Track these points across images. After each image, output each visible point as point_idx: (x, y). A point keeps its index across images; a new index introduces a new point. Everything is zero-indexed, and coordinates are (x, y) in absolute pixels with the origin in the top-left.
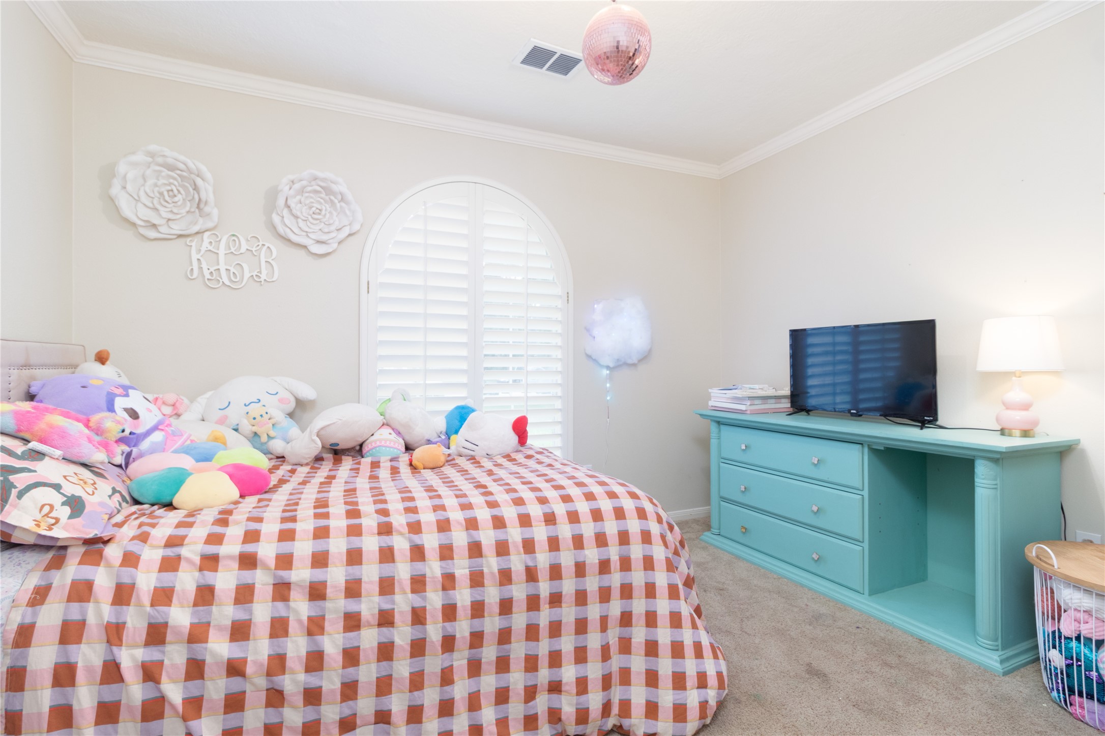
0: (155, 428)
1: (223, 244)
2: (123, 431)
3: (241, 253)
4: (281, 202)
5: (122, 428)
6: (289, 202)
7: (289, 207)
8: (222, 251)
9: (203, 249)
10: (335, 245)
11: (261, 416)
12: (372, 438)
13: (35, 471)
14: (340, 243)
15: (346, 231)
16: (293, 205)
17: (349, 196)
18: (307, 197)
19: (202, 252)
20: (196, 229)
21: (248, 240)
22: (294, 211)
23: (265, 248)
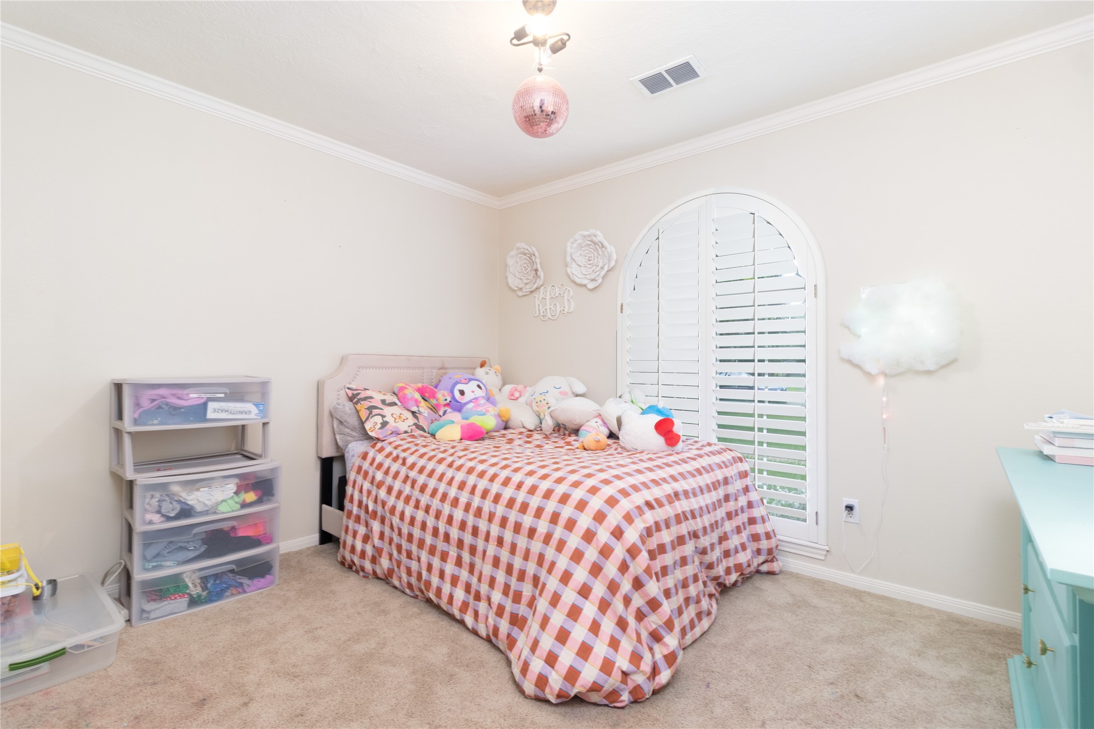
0: (470, 401)
1: (548, 293)
2: (446, 400)
3: (557, 297)
4: (569, 259)
5: (445, 398)
6: (574, 257)
7: (574, 260)
8: (548, 297)
9: (540, 298)
10: (600, 281)
11: (541, 401)
12: (588, 423)
13: (383, 410)
14: (603, 278)
15: (606, 268)
16: (576, 259)
17: (606, 243)
18: (584, 250)
19: (540, 300)
20: (535, 286)
21: (559, 288)
22: (578, 262)
23: (567, 290)
